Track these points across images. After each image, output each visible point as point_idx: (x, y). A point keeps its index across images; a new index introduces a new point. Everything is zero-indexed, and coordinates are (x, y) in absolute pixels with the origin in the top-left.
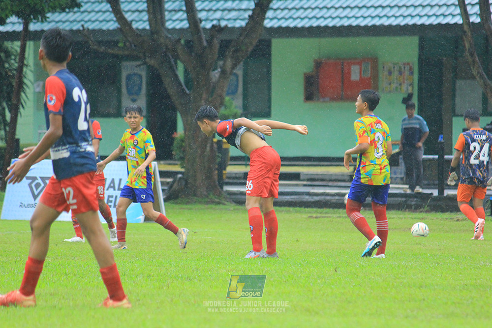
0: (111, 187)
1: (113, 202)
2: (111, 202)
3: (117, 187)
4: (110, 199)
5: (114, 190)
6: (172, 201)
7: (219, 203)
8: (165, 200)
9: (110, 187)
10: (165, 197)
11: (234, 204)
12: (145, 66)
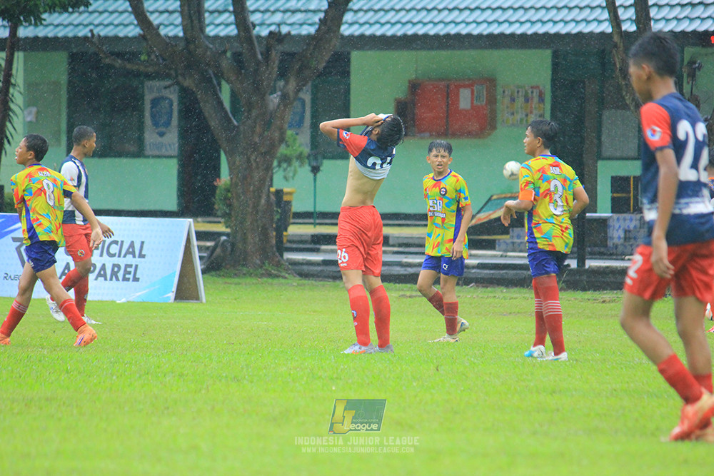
0: (130, 253)
1: (132, 273)
2: (130, 273)
3: (137, 253)
4: (129, 269)
5: (134, 257)
6: (213, 273)
7: (277, 276)
8: (204, 272)
9: (127, 253)
10: (203, 267)
11: (298, 278)
12: (177, 88)
